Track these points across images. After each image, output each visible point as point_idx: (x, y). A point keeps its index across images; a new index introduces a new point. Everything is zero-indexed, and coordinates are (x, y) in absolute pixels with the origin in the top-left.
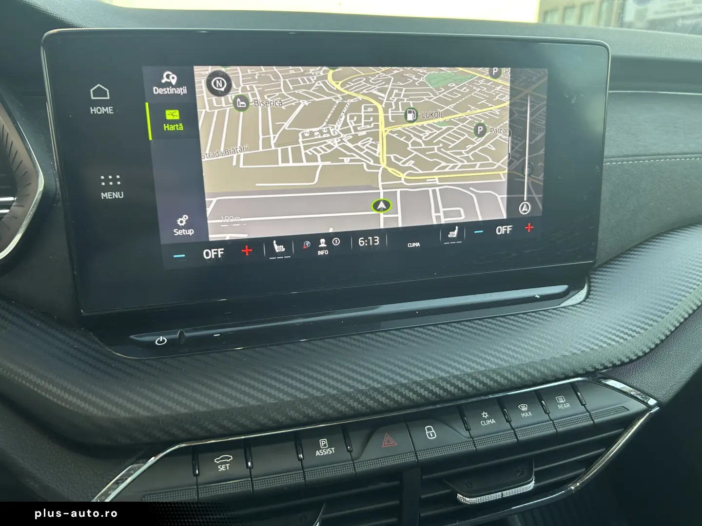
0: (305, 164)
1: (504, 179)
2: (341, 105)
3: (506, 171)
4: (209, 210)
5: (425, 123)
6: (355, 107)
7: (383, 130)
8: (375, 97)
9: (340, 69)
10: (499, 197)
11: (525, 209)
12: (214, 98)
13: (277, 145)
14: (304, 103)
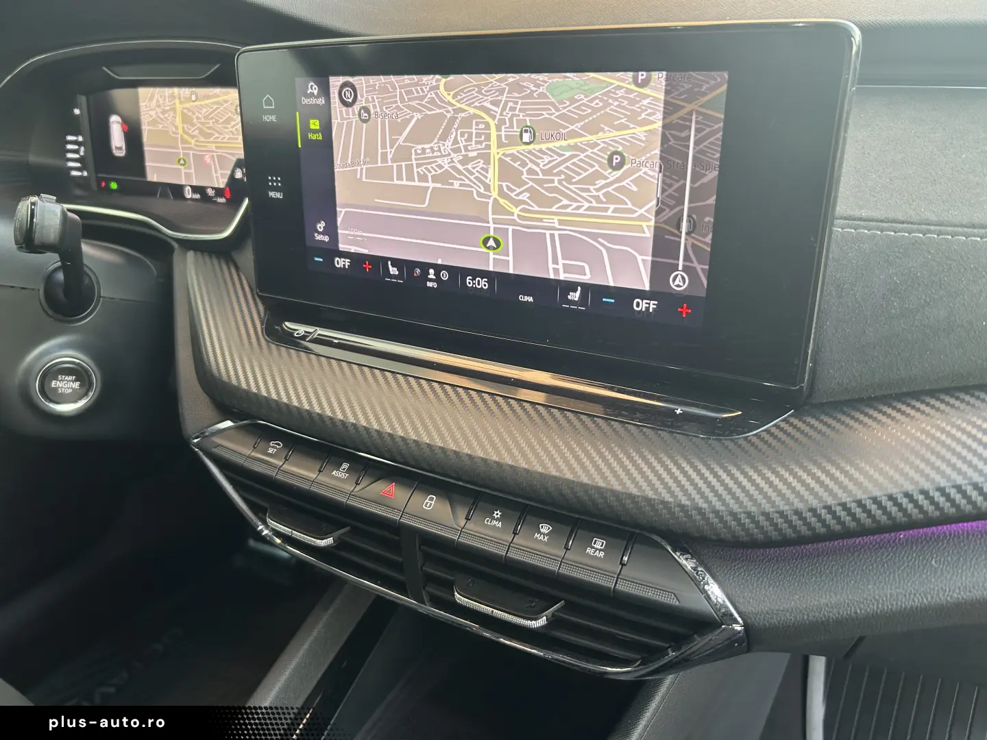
0: (417, 183)
1: (649, 234)
2: (453, 119)
3: (652, 223)
4: (339, 220)
5: (544, 147)
6: (467, 122)
7: (495, 153)
8: (487, 111)
9: (452, 77)
10: (639, 258)
11: (679, 283)
12: (344, 109)
13: (393, 160)
14: (417, 116)
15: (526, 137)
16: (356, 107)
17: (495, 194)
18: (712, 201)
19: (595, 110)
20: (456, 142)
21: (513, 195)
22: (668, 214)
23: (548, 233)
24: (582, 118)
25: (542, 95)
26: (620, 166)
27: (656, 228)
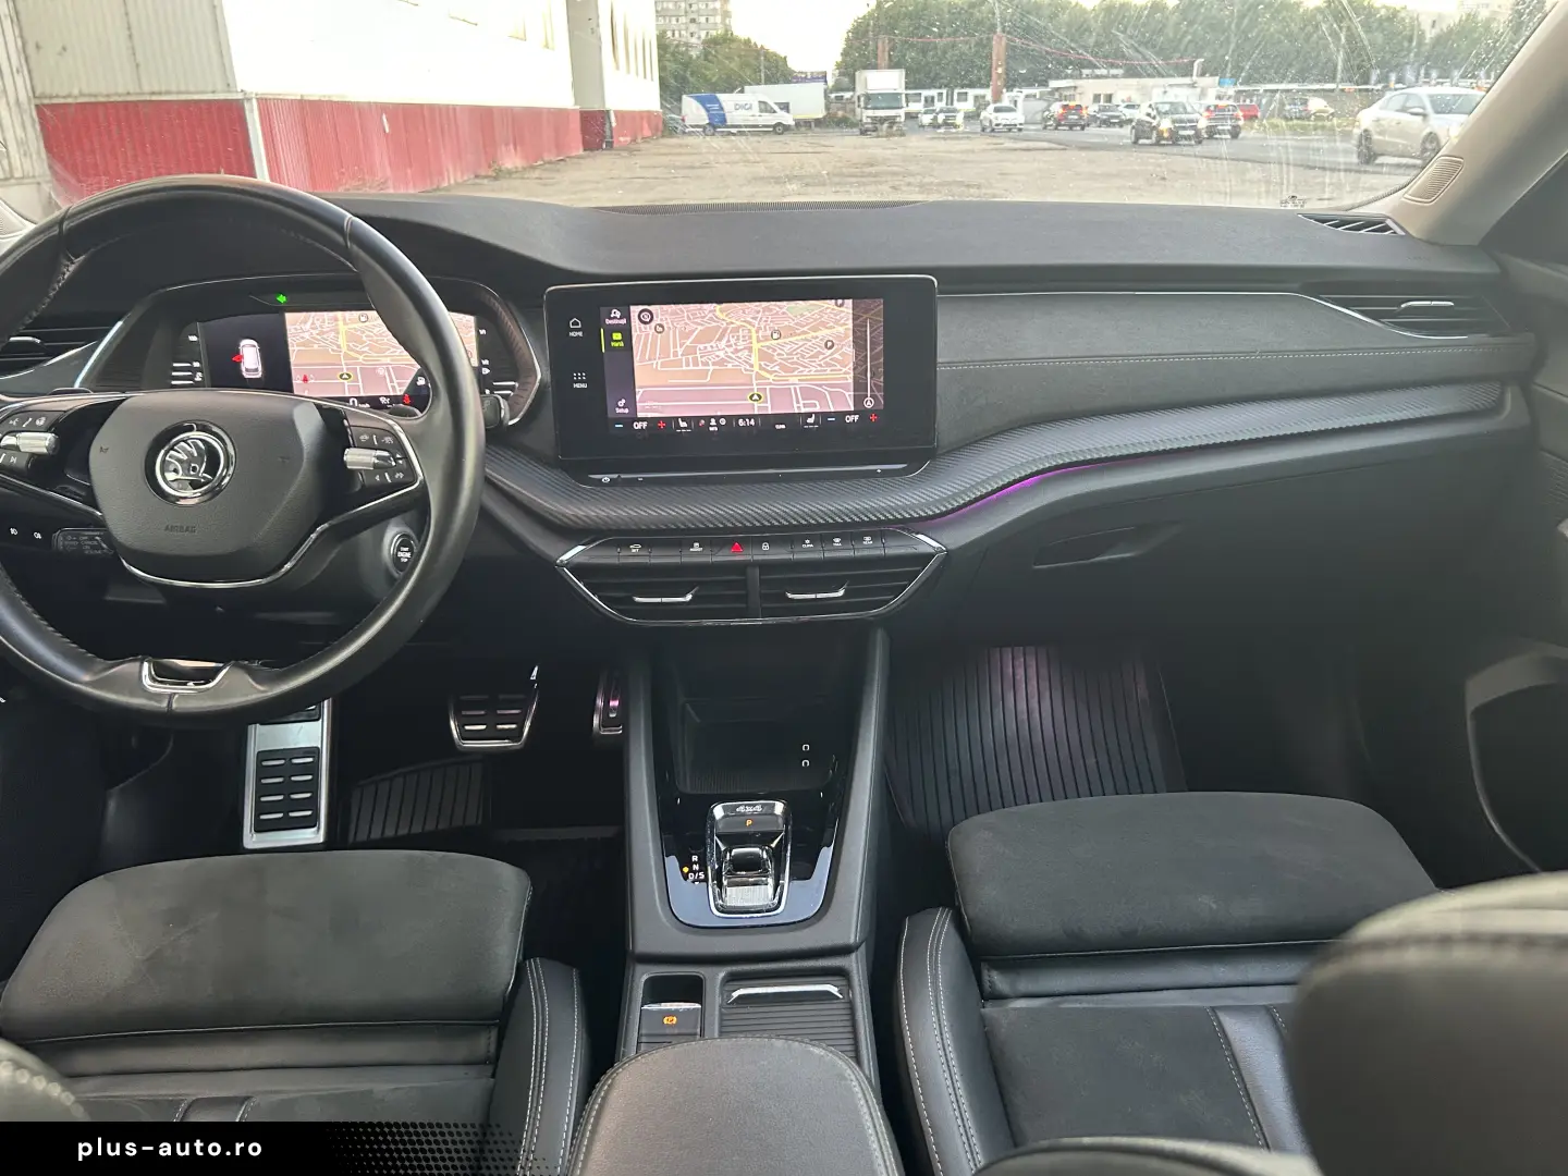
0: (700, 367)
1: (851, 381)
2: (725, 330)
3: (852, 375)
4: (638, 397)
5: (787, 340)
6: (736, 330)
7: (756, 346)
8: (750, 323)
9: (724, 305)
10: (847, 394)
11: (869, 404)
12: (642, 326)
13: (682, 355)
14: (700, 328)
15: (775, 336)
16: (653, 324)
17: (756, 368)
18: (882, 360)
19: (815, 320)
20: (729, 341)
21: (769, 368)
22: (860, 369)
23: (792, 387)
24: (807, 324)
25: (784, 313)
26: (831, 348)
27: (854, 377)
